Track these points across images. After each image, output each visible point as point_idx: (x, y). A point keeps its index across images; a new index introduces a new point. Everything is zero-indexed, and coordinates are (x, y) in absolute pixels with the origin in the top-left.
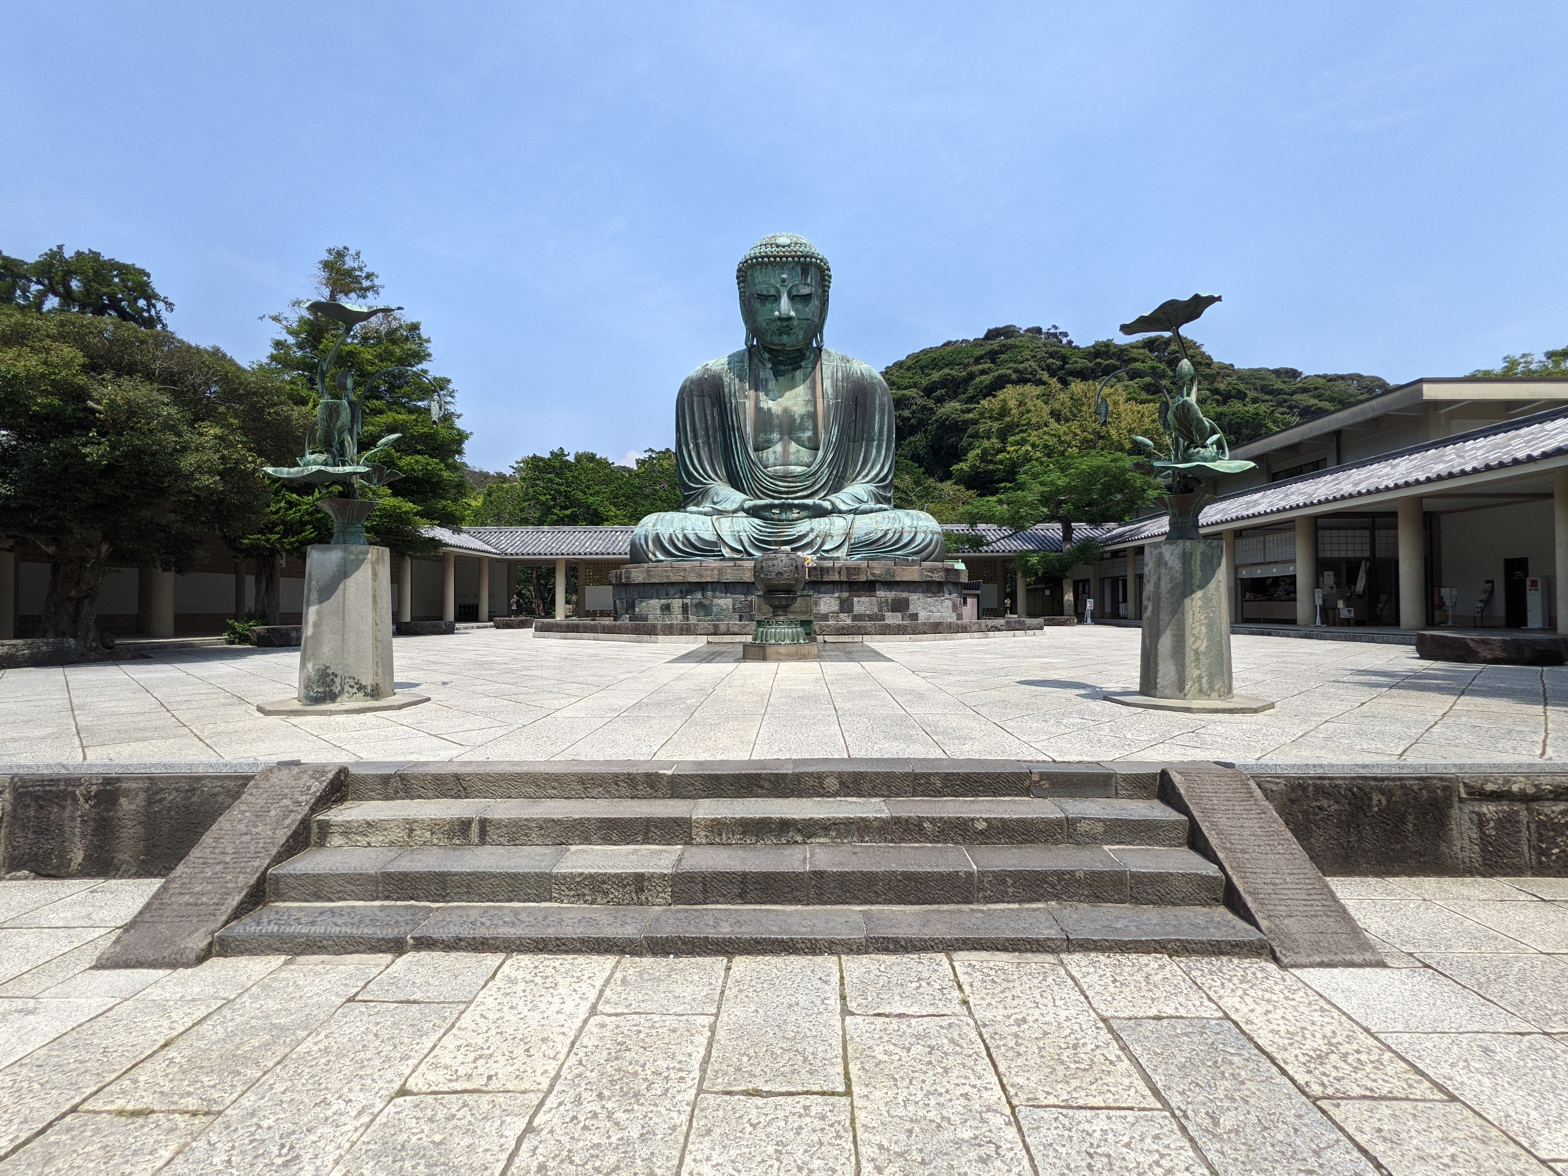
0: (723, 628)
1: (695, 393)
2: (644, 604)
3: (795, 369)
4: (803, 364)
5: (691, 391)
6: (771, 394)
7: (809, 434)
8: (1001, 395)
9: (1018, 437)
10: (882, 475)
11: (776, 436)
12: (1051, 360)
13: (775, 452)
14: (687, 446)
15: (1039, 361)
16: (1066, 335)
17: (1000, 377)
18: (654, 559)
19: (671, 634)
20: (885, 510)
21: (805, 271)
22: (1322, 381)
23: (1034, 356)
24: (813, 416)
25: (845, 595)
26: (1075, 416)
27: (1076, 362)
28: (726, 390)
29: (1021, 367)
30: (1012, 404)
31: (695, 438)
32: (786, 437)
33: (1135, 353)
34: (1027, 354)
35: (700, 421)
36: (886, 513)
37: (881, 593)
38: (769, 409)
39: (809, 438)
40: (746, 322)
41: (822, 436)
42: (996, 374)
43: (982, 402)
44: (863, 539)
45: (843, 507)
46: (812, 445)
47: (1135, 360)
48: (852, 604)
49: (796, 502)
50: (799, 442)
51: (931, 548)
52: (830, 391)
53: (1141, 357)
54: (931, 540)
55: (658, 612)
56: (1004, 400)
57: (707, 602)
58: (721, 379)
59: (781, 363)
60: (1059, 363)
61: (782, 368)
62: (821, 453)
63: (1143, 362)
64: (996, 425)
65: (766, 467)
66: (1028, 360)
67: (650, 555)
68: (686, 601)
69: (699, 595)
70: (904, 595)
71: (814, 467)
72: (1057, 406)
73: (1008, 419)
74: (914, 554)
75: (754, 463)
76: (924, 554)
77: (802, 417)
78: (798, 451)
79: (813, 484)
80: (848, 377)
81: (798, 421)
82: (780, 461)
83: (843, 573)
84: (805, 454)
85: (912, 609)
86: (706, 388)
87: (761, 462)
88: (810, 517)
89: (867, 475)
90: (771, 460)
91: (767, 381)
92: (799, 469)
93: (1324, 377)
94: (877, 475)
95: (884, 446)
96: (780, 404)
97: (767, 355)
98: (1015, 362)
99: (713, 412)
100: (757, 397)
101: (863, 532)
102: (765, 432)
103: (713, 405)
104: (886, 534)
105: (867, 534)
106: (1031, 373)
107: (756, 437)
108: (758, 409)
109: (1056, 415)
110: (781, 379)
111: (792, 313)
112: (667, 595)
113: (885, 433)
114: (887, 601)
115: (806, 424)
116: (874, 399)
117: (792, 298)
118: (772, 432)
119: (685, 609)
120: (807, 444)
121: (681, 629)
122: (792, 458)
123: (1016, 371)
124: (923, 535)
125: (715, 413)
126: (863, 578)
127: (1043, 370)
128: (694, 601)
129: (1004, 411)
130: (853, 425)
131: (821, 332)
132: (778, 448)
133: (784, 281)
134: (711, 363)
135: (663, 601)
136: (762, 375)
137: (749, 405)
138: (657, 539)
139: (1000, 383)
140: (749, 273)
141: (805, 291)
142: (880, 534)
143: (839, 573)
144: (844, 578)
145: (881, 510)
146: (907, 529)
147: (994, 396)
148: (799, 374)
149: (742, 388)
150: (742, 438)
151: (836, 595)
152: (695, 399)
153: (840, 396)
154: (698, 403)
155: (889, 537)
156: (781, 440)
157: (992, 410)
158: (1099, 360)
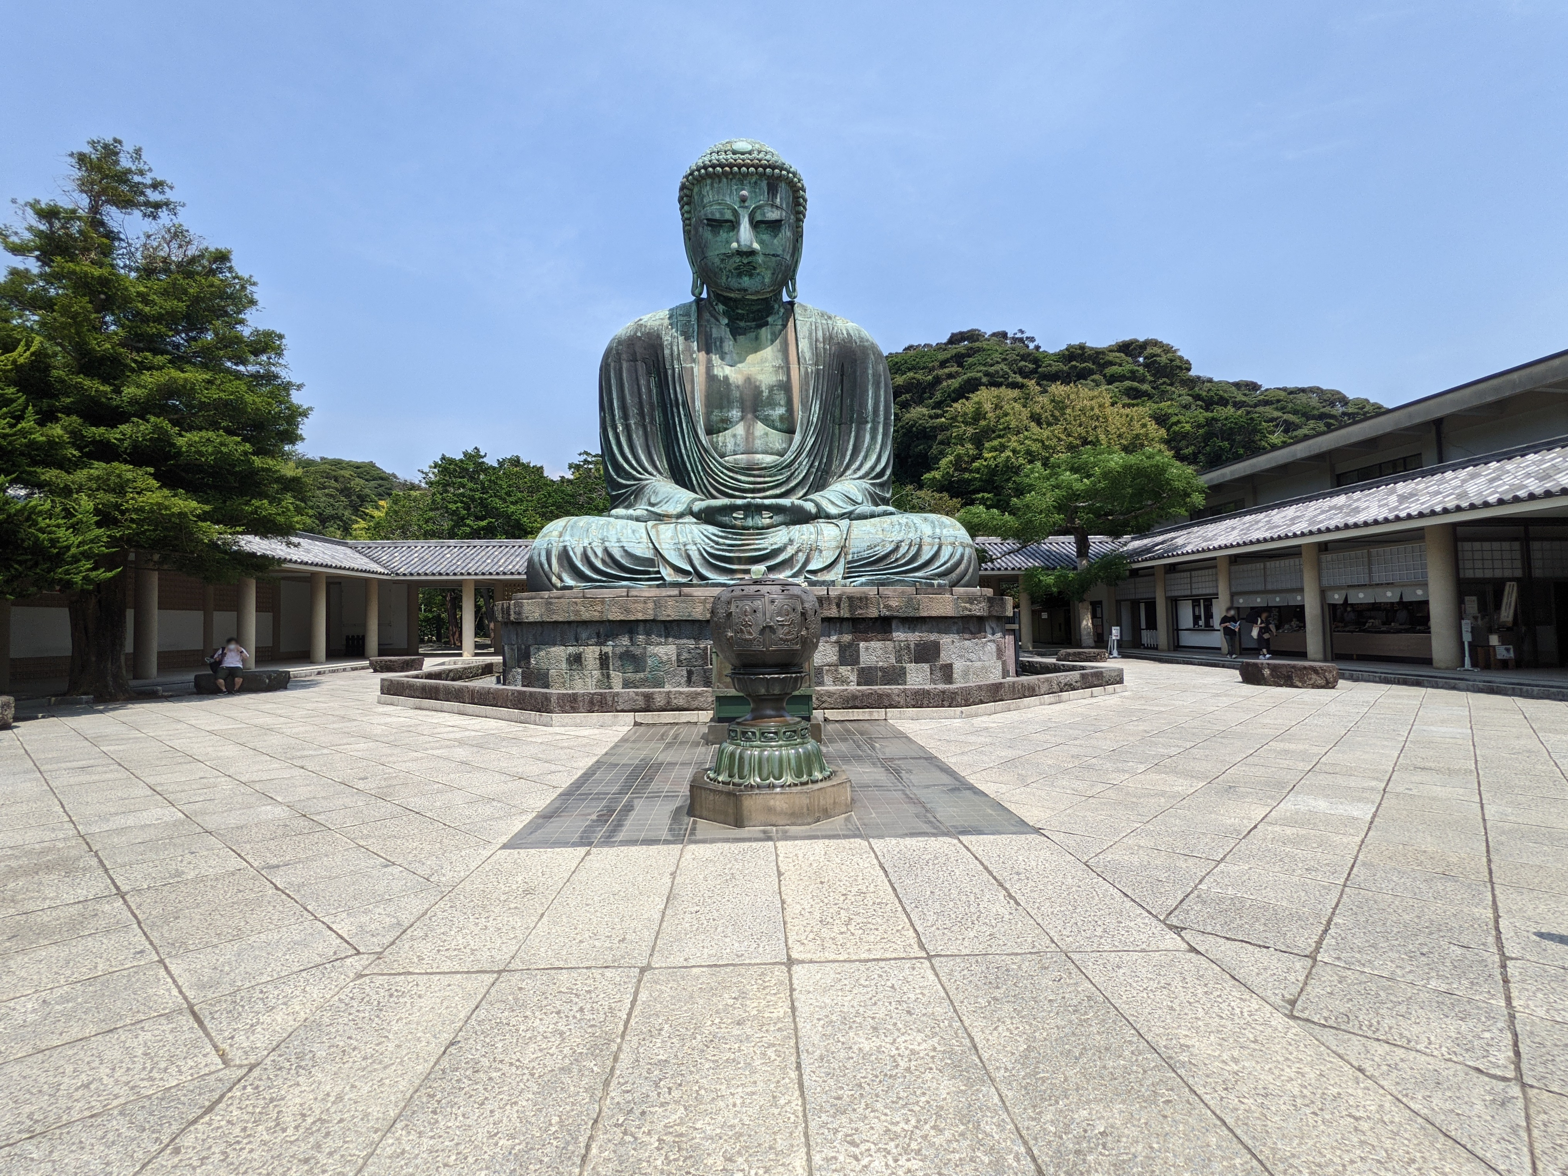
0: (660, 701)
1: (624, 356)
2: (542, 653)
3: (760, 326)
4: (770, 319)
5: (618, 354)
6: (728, 357)
7: (781, 411)
8: (975, 397)
9: (996, 443)
10: (878, 469)
11: (735, 414)
12: (1023, 363)
13: (734, 436)
14: (615, 428)
15: (1010, 365)
16: (1032, 339)
17: (969, 381)
18: (559, 585)
19: (574, 710)
20: (892, 514)
21: (772, 189)
22: (1283, 394)
23: (1005, 359)
24: (786, 387)
25: (847, 638)
26: (1057, 419)
27: (1050, 365)
28: (667, 352)
29: (992, 370)
30: (988, 406)
31: (625, 417)
32: (750, 416)
33: (1111, 357)
34: (997, 357)
35: (631, 395)
36: (894, 518)
37: (899, 635)
38: (726, 378)
39: (781, 417)
40: (692, 264)
41: (799, 415)
42: (965, 377)
43: (955, 405)
44: (865, 554)
45: (833, 510)
46: (785, 427)
47: (1111, 363)
48: (858, 651)
49: (767, 502)
50: (768, 422)
51: (963, 566)
52: (808, 355)
53: (1118, 361)
54: (962, 556)
55: (564, 665)
56: (979, 403)
57: (637, 651)
58: (659, 337)
59: (741, 318)
60: (1031, 366)
61: (742, 324)
62: (797, 438)
63: (1120, 365)
64: (970, 430)
65: (722, 456)
66: (998, 362)
67: (554, 579)
68: (605, 649)
69: (625, 641)
70: (933, 637)
71: (789, 456)
72: (1037, 409)
73: (983, 423)
74: (940, 575)
75: (706, 451)
76: (954, 576)
77: (771, 389)
78: (766, 434)
79: (788, 479)
80: (831, 337)
81: (766, 394)
82: (741, 448)
83: (844, 605)
84: (776, 439)
85: (945, 657)
86: (639, 350)
87: (716, 449)
88: (786, 524)
89: (859, 469)
90: (730, 447)
91: (722, 341)
92: (768, 459)
93: (1284, 389)
94: (873, 468)
95: (881, 430)
96: (740, 371)
97: (721, 308)
98: (984, 365)
99: (649, 382)
100: (709, 362)
101: (865, 545)
102: (721, 408)
103: (649, 374)
104: (897, 548)
105: (870, 547)
106: (1002, 377)
107: (708, 415)
108: (711, 378)
109: (1036, 419)
110: (741, 338)
111: (756, 246)
112: (577, 641)
113: (882, 413)
114: (908, 647)
115: (777, 397)
116: (866, 368)
117: (756, 225)
118: (730, 407)
119: (604, 661)
120: (778, 424)
121: (591, 702)
122: (758, 444)
123: (987, 374)
124: (950, 549)
125: (653, 385)
126: (873, 613)
127: (1015, 373)
128: (619, 650)
129: (979, 415)
130: (838, 402)
131: (793, 279)
132: (739, 429)
133: (743, 200)
134: (645, 318)
135: (571, 650)
136: (715, 333)
137: (699, 372)
138: (565, 556)
139: (972, 386)
140: (696, 190)
141: (773, 215)
142: (890, 548)
143: (838, 605)
144: (845, 613)
145: (886, 514)
146: (927, 540)
147: (967, 399)
148: (765, 333)
149: (689, 349)
150: (689, 416)
151: (834, 638)
152: (625, 365)
153: (821, 360)
154: (629, 371)
155: (902, 551)
156: (742, 418)
157: (965, 414)
158: (1074, 363)
